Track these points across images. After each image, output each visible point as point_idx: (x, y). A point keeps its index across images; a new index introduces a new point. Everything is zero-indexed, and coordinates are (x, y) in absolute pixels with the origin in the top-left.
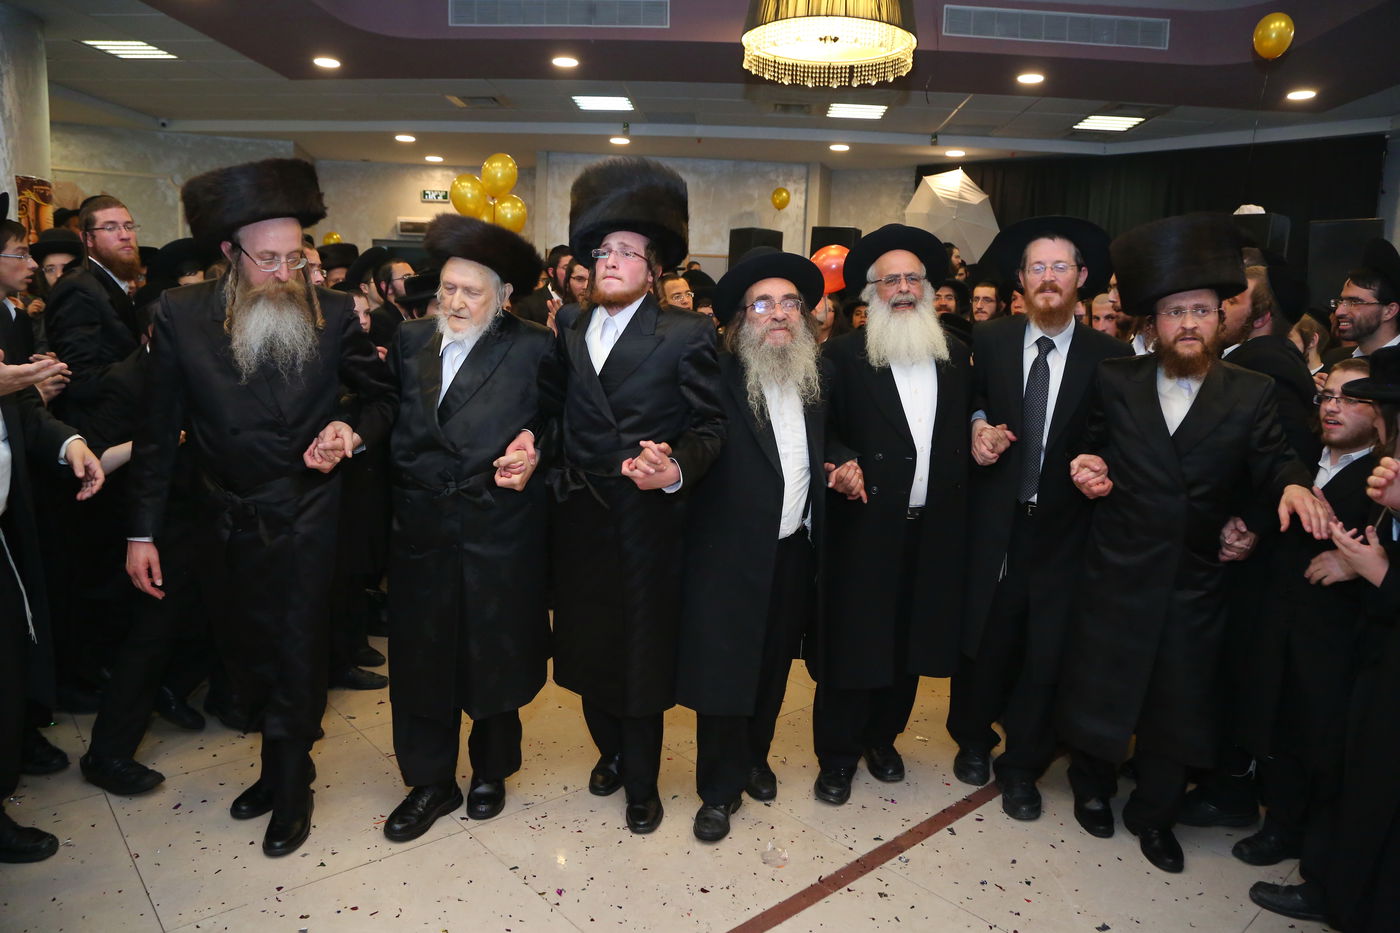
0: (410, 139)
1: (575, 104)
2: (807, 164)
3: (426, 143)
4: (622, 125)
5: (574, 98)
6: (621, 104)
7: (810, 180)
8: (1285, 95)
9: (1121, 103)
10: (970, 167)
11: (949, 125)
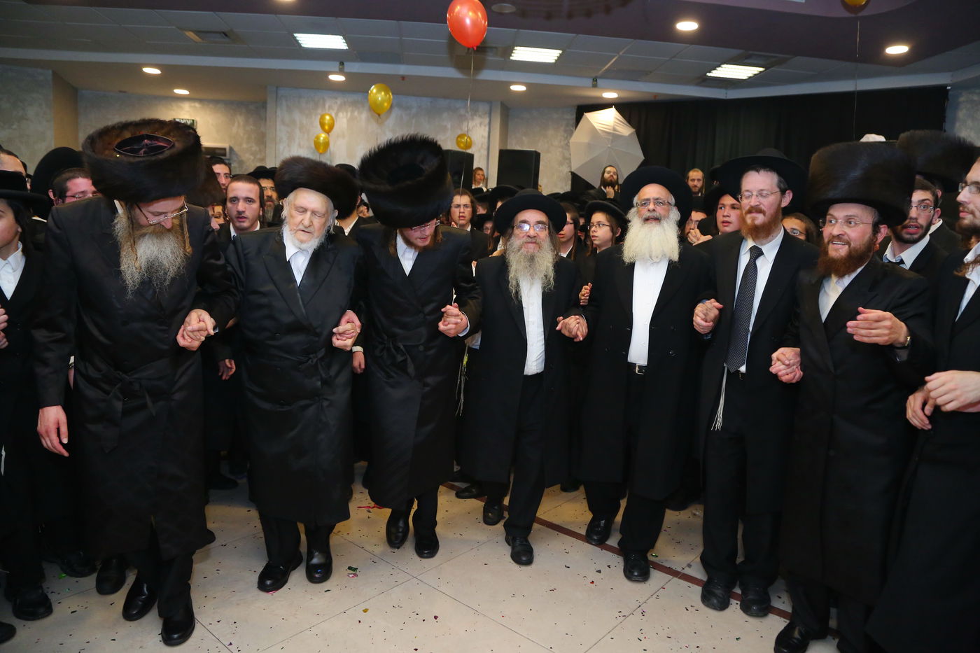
0: (156, 71)
1: (297, 41)
2: (490, 102)
3: (173, 75)
4: (338, 63)
5: (296, 35)
6: (336, 42)
7: (492, 114)
8: (884, 49)
9: (751, 52)
10: (622, 107)
11: (608, 70)
